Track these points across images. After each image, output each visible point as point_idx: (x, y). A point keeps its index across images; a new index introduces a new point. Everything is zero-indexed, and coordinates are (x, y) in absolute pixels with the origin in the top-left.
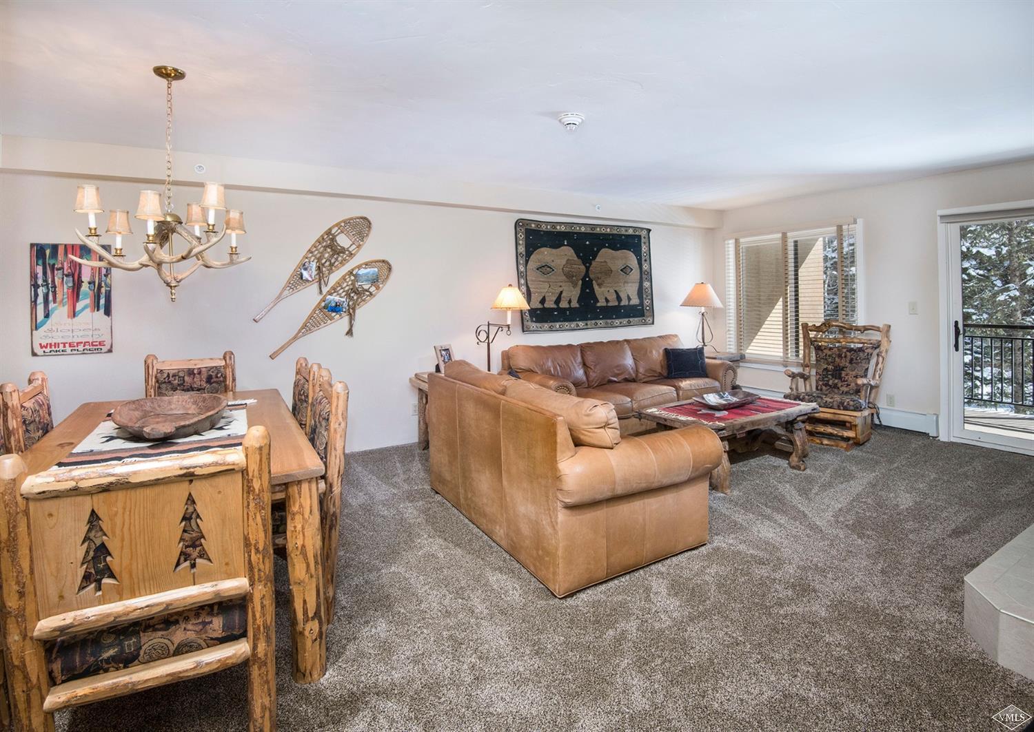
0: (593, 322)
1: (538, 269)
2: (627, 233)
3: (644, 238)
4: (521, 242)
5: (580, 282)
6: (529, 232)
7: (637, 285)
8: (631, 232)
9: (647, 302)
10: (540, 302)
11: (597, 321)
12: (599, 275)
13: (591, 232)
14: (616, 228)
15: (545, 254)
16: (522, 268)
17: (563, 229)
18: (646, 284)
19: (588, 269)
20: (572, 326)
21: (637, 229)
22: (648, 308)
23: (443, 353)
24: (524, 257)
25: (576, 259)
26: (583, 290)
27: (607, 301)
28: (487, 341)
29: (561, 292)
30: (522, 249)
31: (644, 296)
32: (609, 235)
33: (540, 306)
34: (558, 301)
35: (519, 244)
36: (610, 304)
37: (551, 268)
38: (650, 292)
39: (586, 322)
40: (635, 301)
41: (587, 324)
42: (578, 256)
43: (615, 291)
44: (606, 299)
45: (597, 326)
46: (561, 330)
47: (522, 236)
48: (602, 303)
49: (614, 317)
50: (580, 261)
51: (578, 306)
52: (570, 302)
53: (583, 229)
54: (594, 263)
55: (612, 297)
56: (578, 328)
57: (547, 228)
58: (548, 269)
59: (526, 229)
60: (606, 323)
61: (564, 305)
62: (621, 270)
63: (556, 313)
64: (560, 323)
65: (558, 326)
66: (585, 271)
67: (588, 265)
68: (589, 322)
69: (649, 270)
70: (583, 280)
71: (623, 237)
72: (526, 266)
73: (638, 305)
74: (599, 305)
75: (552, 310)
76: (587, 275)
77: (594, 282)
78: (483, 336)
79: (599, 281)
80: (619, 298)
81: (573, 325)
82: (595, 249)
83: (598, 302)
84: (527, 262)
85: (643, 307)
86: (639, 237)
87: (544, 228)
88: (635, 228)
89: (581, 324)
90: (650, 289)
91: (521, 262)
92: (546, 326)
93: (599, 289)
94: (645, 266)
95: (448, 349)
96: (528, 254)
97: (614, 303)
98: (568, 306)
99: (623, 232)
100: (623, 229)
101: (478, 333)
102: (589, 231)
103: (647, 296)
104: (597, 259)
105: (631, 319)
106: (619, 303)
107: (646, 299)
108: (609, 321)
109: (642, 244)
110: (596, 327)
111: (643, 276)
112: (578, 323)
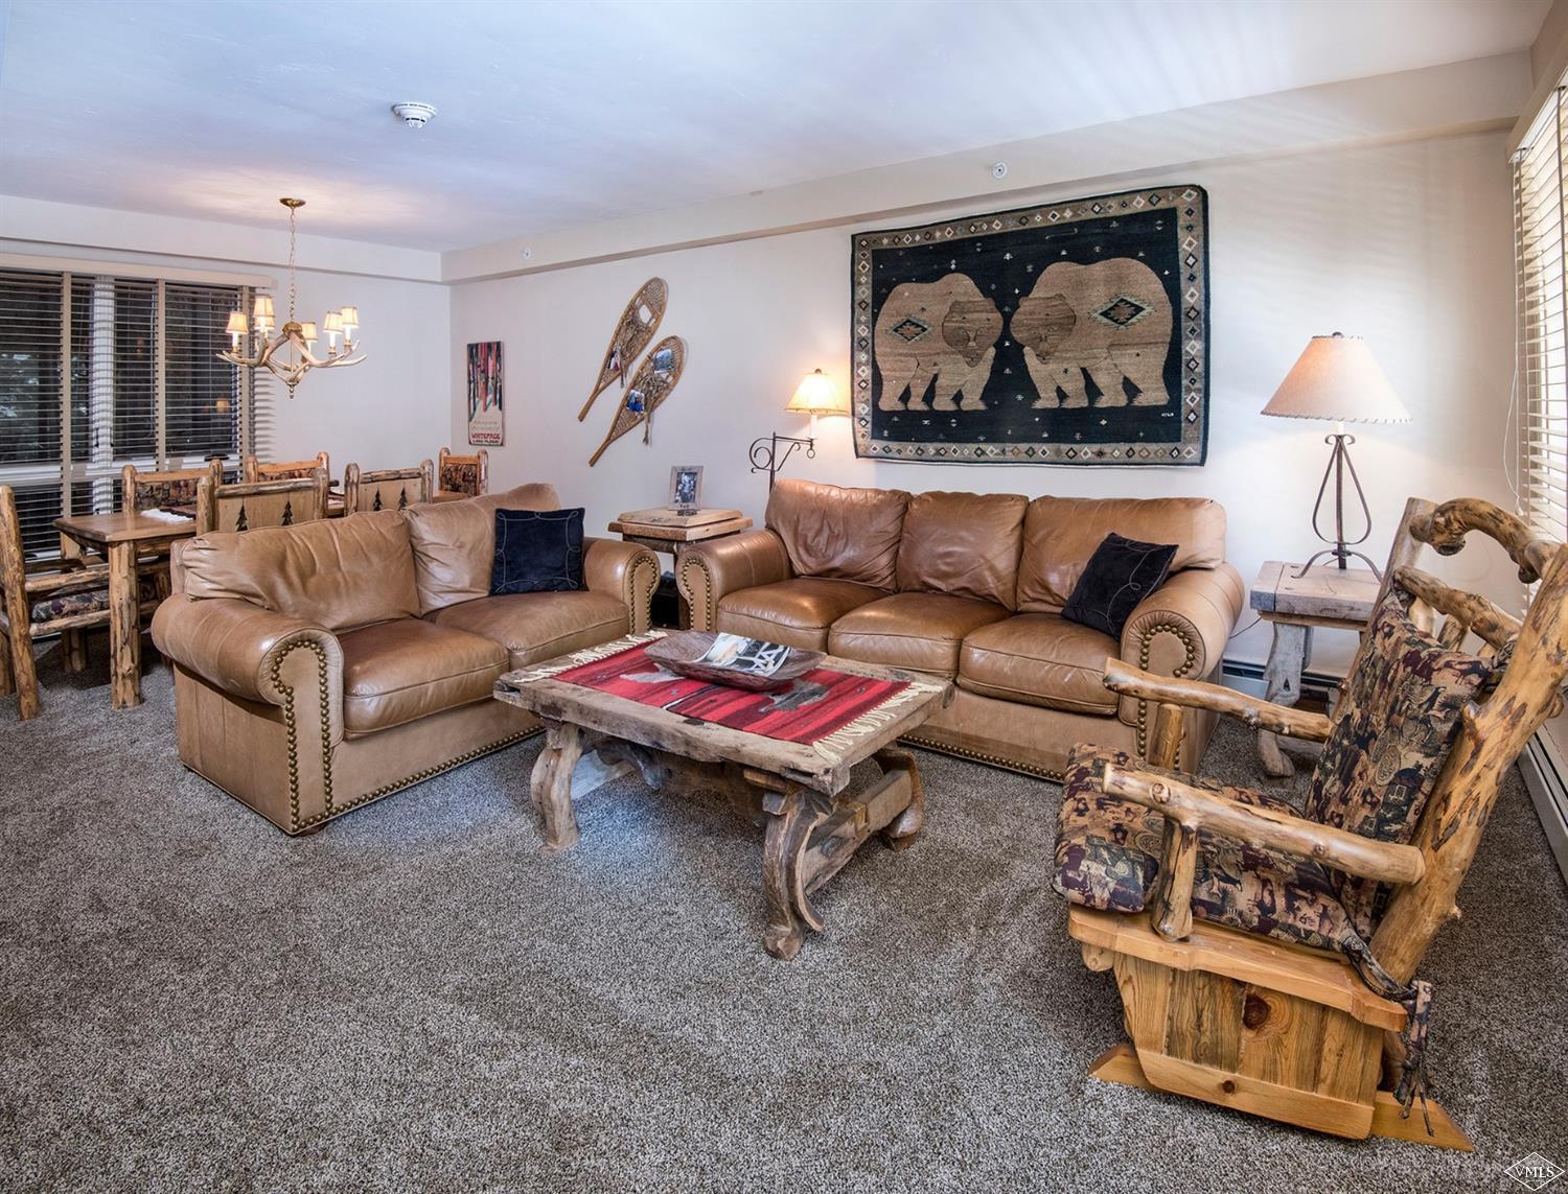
0: (1024, 446)
1: (896, 330)
2: (1127, 211)
3: (1190, 212)
4: (863, 279)
5: (992, 352)
6: (879, 256)
7: (1163, 351)
8: (1140, 205)
9: (1191, 399)
10: (900, 399)
11: (1036, 446)
12: (1043, 332)
13: (1022, 228)
14: (1089, 204)
15: (908, 297)
16: (863, 331)
17: (949, 235)
18: (1192, 347)
19: (1007, 318)
20: (966, 452)
21: (1160, 193)
22: (1192, 417)
23: (685, 478)
24: (870, 310)
25: (978, 296)
26: (996, 370)
27: (1061, 394)
28: (770, 467)
29: (936, 377)
30: (865, 292)
31: (1185, 382)
32: (1071, 225)
33: (900, 407)
34: (929, 396)
35: (860, 284)
36: (1070, 404)
37: (918, 326)
38: (1200, 369)
39: (1001, 446)
40: (1154, 394)
41: (1003, 451)
42: (985, 292)
43: (1084, 370)
44: (1059, 390)
45: (1034, 459)
46: (939, 459)
47: (865, 266)
48: (1047, 401)
49: (1078, 436)
50: (989, 303)
51: (982, 407)
52: (958, 398)
53: (997, 227)
54: (1025, 305)
55: (1074, 386)
56: (983, 458)
57: (914, 241)
58: (912, 328)
59: (873, 251)
60: (1058, 453)
61: (943, 403)
62: (1105, 314)
63: (926, 422)
64: (940, 445)
65: (932, 451)
66: (1001, 325)
67: (1007, 309)
68: (1009, 447)
69: (1201, 307)
70: (998, 345)
71: (1115, 224)
72: (874, 326)
73: (1165, 408)
74: (1038, 405)
75: (920, 414)
76: (1006, 334)
77: (1027, 350)
78: (763, 459)
79: (1044, 346)
80: (1092, 390)
81: (968, 449)
82: (1030, 268)
83: (1039, 397)
84: (875, 317)
85: (1178, 414)
86: (1170, 215)
87: (907, 241)
88: (1153, 193)
89: (991, 449)
90: (1201, 362)
91: (863, 318)
92: (910, 448)
93: (1042, 367)
94: (1191, 296)
95: (695, 474)
96: (879, 300)
97: (1078, 401)
98: (952, 407)
99: (1115, 209)
100: (1113, 203)
101: (753, 453)
102: (1012, 226)
103: (1193, 381)
104: (1037, 293)
105: (1137, 447)
106: (1092, 400)
107: (1189, 390)
108: (1065, 447)
109: (1181, 233)
110: (1030, 459)
111: (1183, 324)
112: (983, 446)
